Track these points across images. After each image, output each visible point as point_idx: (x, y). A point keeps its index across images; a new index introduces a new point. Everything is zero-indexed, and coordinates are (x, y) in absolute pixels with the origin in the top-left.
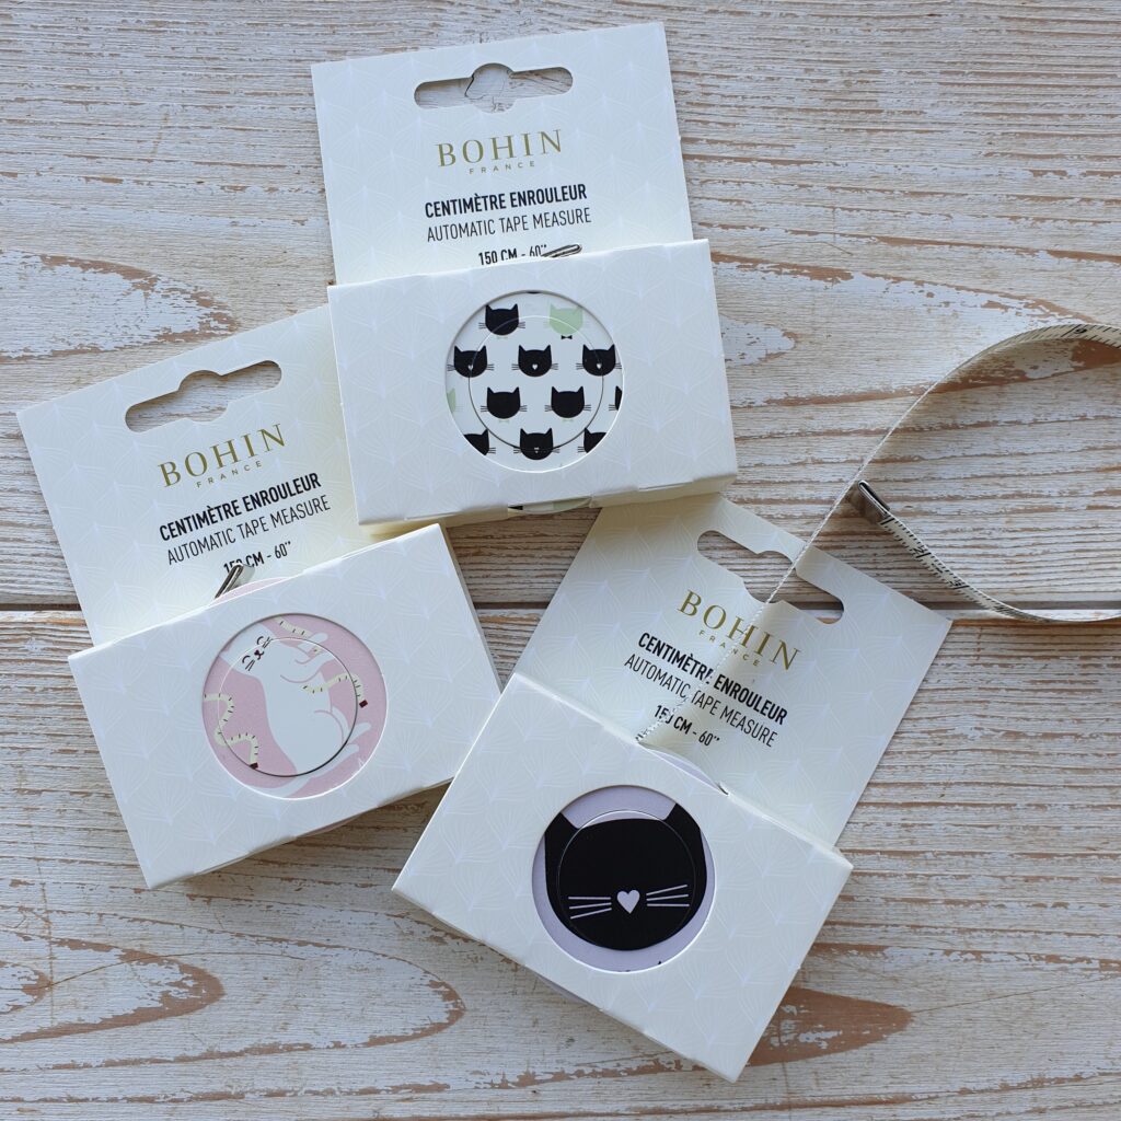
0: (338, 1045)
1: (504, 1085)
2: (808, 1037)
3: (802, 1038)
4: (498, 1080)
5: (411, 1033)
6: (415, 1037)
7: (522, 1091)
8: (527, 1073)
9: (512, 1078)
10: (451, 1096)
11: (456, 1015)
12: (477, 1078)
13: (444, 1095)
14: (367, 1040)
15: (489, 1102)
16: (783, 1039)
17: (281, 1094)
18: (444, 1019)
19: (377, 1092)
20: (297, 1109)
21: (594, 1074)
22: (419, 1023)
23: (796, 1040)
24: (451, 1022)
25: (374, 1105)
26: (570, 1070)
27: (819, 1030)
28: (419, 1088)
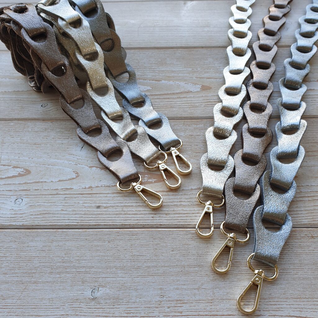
0: (52, 181)
1: (85, 188)
2: (151, 180)
3: (149, 180)
4: (84, 187)
5: (67, 179)
6: (68, 180)
7: (89, 189)
8: (90, 186)
9: (87, 187)
10: (74, 190)
11: (77, 177)
12: (80, 187)
13: (72, 190)
14: (58, 181)
15: (81, 191)
16: (145, 181)
17: (38, 190)
18: (75, 177)
19: (58, 189)
20: (40, 192)
21: (105, 186)
22: (70, 178)
23: (147, 181)
24: (76, 178)
25: (57, 192)
26: (99, 185)
27: (152, 179)
28: (67, 189)
